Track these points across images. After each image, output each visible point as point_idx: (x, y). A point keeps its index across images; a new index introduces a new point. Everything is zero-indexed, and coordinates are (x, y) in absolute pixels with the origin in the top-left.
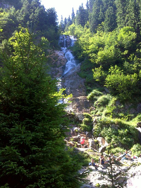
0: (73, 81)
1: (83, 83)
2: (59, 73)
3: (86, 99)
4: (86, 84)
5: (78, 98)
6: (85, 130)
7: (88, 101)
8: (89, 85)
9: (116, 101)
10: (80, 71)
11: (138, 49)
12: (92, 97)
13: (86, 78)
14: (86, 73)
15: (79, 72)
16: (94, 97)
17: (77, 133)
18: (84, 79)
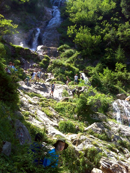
0: (50, 34)
1: (59, 37)
2: (42, 26)
3: (56, 50)
4: (61, 38)
5: (50, 48)
6: (42, 66)
7: (58, 51)
8: (63, 39)
9: (78, 55)
10: (60, 27)
11: (112, 18)
12: (61, 49)
13: (63, 34)
14: (64, 29)
15: (58, 28)
16: (63, 49)
17: (35, 67)
18: (61, 34)
